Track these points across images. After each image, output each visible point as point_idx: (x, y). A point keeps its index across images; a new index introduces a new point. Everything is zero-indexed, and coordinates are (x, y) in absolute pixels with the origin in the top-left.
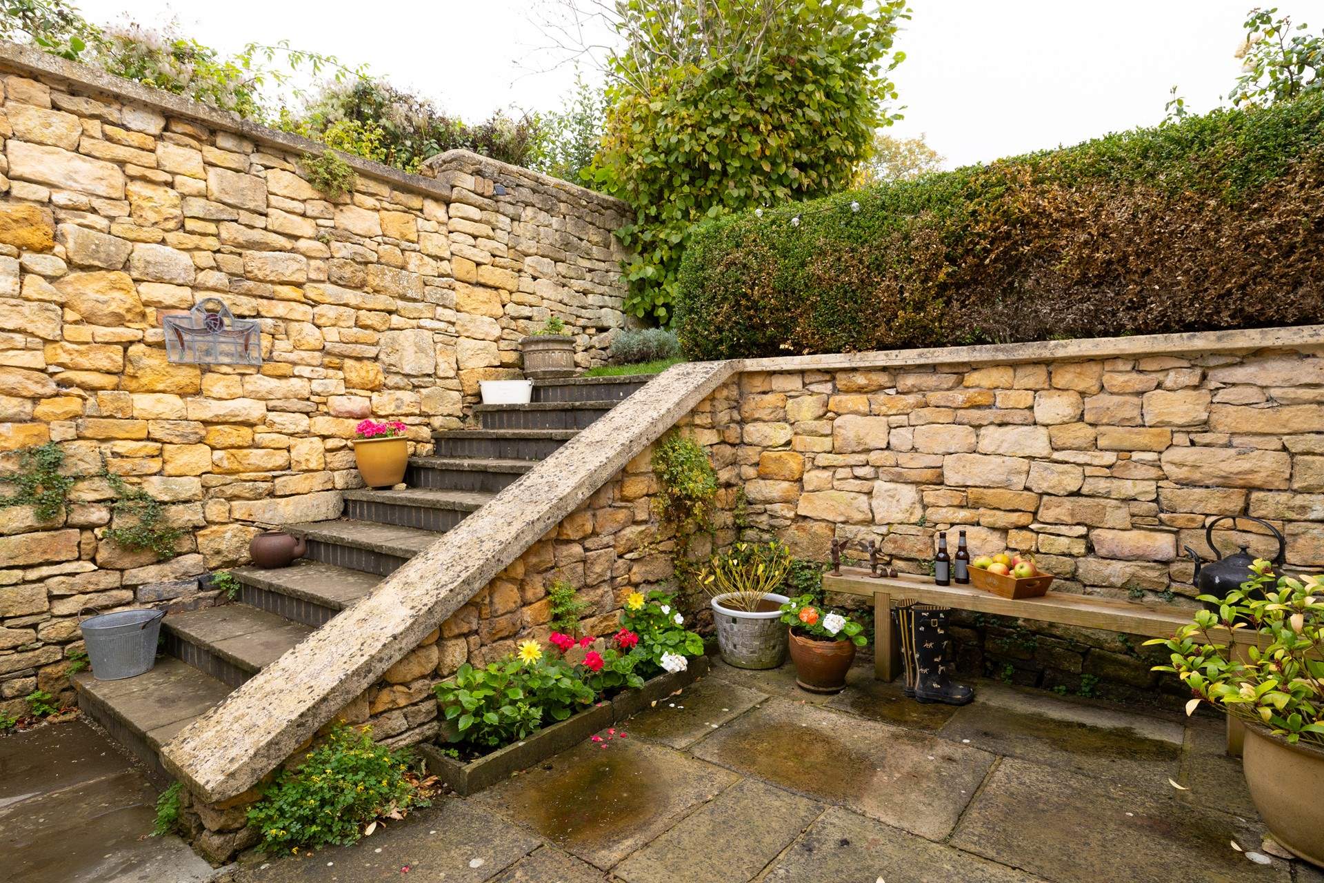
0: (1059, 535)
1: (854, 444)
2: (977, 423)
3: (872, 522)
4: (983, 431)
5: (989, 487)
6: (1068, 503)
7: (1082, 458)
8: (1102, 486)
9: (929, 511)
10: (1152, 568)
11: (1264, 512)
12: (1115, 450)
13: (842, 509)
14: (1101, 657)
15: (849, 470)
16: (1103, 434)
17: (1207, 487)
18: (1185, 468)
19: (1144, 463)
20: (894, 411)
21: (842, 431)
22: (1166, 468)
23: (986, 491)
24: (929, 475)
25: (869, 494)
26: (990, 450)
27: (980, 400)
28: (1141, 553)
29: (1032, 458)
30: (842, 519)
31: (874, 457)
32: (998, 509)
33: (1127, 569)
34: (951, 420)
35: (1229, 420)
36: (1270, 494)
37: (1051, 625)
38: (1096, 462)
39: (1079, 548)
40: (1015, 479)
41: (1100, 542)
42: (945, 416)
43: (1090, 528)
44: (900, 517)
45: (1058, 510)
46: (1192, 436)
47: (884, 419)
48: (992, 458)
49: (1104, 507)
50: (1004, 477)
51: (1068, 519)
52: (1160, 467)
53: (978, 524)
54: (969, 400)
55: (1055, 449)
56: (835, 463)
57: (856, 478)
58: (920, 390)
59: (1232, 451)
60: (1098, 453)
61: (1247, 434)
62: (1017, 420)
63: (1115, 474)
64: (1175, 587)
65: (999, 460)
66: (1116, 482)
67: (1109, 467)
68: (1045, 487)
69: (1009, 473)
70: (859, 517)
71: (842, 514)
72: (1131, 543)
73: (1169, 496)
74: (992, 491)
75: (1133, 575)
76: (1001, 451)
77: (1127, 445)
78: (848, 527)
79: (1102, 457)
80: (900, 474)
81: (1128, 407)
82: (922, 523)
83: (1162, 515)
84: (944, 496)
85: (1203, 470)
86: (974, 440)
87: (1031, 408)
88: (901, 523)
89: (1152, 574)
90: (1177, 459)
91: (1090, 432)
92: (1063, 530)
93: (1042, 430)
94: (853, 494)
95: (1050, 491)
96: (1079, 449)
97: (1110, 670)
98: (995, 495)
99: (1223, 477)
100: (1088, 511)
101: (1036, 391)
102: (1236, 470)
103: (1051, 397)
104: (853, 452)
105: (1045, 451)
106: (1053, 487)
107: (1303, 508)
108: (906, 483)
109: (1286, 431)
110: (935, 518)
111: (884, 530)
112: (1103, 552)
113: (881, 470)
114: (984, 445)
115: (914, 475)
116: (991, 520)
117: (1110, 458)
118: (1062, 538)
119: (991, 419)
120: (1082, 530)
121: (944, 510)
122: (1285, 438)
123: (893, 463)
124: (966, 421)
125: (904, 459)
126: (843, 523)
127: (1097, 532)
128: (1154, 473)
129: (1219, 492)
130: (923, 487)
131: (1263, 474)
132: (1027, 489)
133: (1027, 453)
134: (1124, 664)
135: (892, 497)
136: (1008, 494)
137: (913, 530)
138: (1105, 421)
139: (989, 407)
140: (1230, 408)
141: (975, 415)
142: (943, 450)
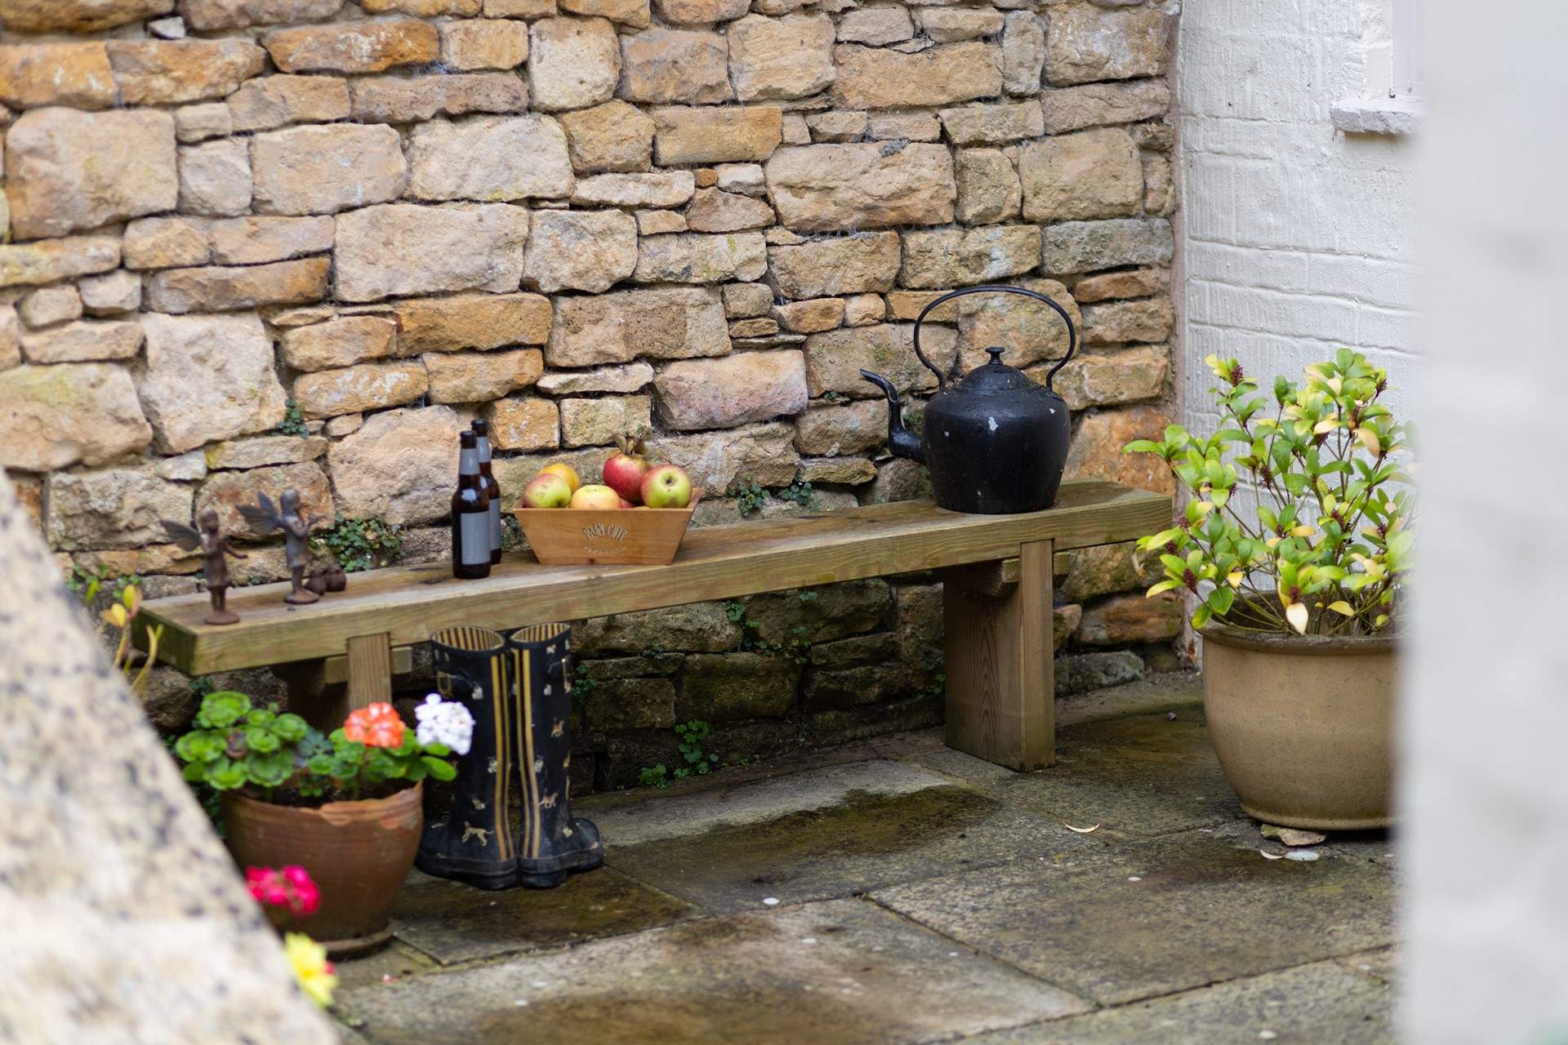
0: (600, 395)
1: (83, 203)
2: (406, 115)
3: (158, 448)
4: (421, 137)
5: (445, 294)
6: (615, 308)
7: (632, 191)
8: (675, 254)
9: (307, 386)
10: (772, 436)
11: (929, 275)
12: (693, 166)
13: (66, 424)
14: (708, 672)
15: (70, 291)
16: (670, 128)
17: (844, 234)
18: (810, 196)
19: (739, 191)
20: (194, 92)
21: (43, 166)
22: (782, 198)
23: (441, 304)
24: (301, 277)
25: (137, 361)
26: (445, 187)
27: (412, 48)
28: (755, 404)
29: (532, 203)
30: (64, 457)
31: (142, 241)
32: (472, 350)
33: (734, 449)
34: (344, 111)
35: (865, 79)
36: (935, 235)
37: (611, 625)
38: (658, 198)
39: (640, 417)
40: (502, 264)
41: (682, 395)
42: (328, 98)
43: (658, 362)
44: (232, 418)
45: (599, 330)
46: (814, 120)
47: (166, 117)
48: (448, 210)
49: (682, 308)
50: (481, 261)
51: (620, 351)
52: (765, 198)
53: (426, 400)
54: (387, 49)
55: (580, 174)
56: (29, 275)
57: (90, 315)
58: (257, 23)
59: (872, 149)
60: (659, 176)
61: (896, 109)
62: (500, 101)
63: (696, 225)
64: (812, 470)
65: (468, 213)
66: (699, 243)
67: (680, 208)
68: (565, 274)
69: (495, 247)
70: (117, 438)
71: (67, 441)
72: (739, 385)
73: (791, 262)
74: (455, 302)
75: (746, 461)
76: (468, 191)
77: (709, 152)
78: (89, 480)
79: (668, 183)
80: (226, 286)
81: (707, 58)
82: (291, 425)
83: (779, 309)
84: (346, 336)
85: (839, 195)
86: (402, 165)
87: (522, 68)
88: (243, 436)
89: (775, 450)
90: (794, 175)
91: (640, 123)
92: (611, 378)
93: (549, 122)
94: (93, 370)
95: (577, 284)
96: (624, 170)
97: (725, 695)
98: (464, 313)
99: (868, 209)
100: (656, 322)
101: (530, 22)
102: (884, 191)
103: (561, 37)
104: (77, 231)
105: (562, 183)
106: (579, 275)
107: (981, 257)
108: (238, 311)
109: (944, 99)
110: (324, 403)
111: (195, 466)
112: (690, 418)
113: (163, 280)
114: (433, 176)
115: (266, 284)
116: (459, 383)
117: (682, 185)
118: (610, 401)
119: (441, 101)
120: (643, 373)
121: (348, 376)
122: (945, 113)
123: (202, 255)
124: (381, 111)
125: (230, 239)
126: (66, 469)
127: (673, 370)
128: (759, 213)
129: (862, 242)
130: (286, 317)
131: (925, 194)
132: (527, 286)
133: (527, 188)
134: (746, 673)
135: (201, 360)
136: (490, 306)
137: (278, 449)
138: (669, 94)
139: (426, 68)
140: (867, 54)
141: (396, 92)
142: (334, 200)
